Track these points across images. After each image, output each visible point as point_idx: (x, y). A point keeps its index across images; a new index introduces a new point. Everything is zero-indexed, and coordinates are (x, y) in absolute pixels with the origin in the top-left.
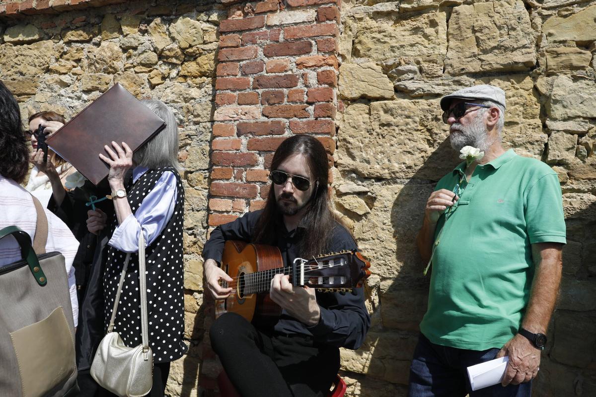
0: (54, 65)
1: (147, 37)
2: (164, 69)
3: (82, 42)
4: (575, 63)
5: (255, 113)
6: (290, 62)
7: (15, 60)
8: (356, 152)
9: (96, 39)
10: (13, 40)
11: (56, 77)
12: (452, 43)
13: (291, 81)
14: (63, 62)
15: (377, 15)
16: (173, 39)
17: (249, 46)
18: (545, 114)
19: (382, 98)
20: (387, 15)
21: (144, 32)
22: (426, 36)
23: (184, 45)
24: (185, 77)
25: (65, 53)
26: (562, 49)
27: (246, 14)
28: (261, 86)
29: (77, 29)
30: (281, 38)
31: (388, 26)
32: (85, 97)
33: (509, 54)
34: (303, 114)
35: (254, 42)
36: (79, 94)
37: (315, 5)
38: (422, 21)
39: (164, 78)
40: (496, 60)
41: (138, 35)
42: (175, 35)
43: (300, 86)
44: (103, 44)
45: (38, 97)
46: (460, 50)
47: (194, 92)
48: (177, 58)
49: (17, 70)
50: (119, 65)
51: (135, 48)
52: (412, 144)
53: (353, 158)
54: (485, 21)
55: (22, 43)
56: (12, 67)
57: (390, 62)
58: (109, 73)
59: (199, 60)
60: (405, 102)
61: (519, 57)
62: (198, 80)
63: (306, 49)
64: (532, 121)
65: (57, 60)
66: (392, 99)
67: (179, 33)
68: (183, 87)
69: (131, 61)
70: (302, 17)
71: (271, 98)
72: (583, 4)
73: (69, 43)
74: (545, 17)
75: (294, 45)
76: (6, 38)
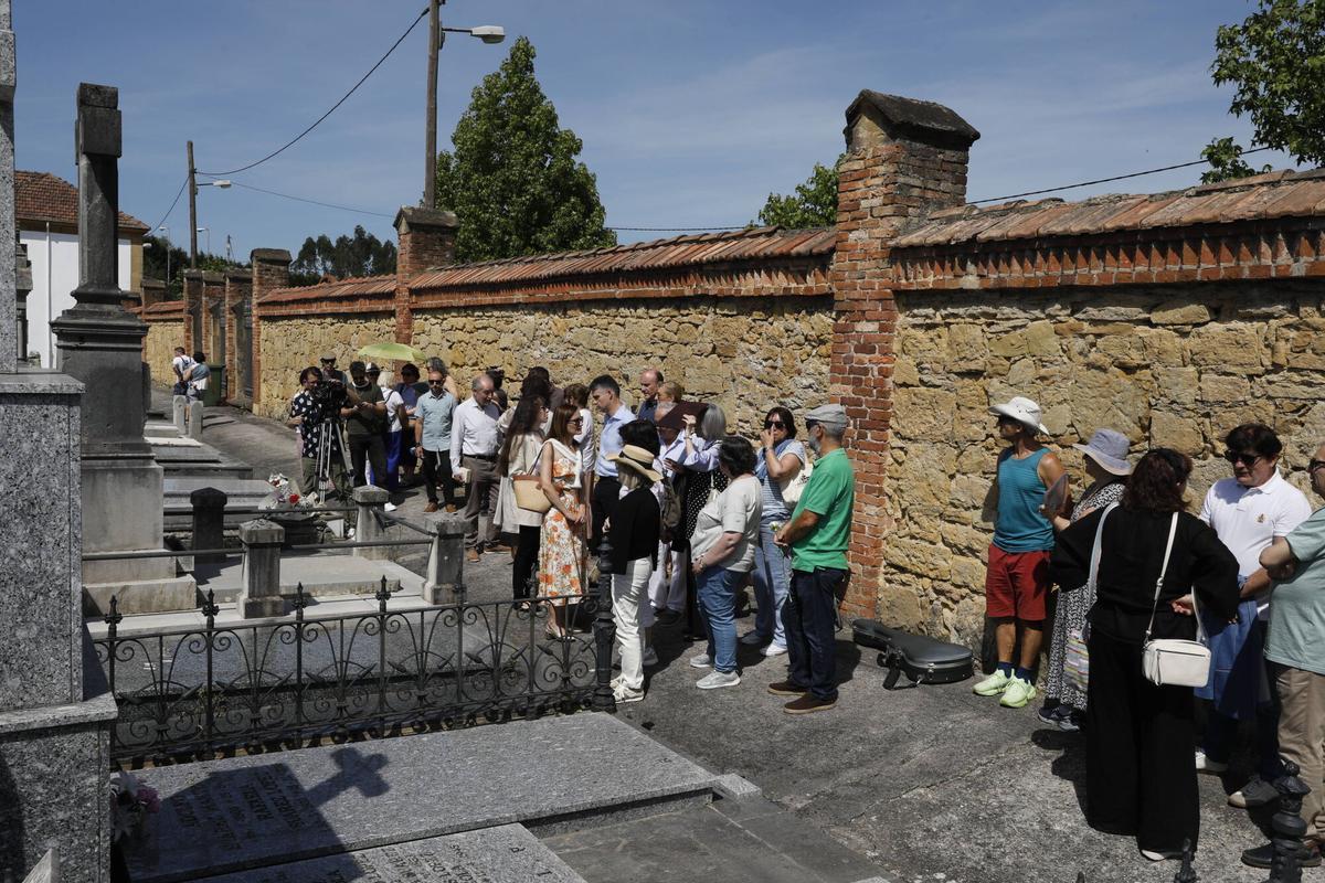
0: (746, 336)
2: (809, 349)
3: (762, 320)
4: (1001, 372)
5: (848, 390)
6: (866, 357)
7: (723, 329)
8: (900, 421)
9: (770, 320)
10: (722, 313)
11: (747, 345)
12: (950, 350)
13: (866, 371)
14: (751, 334)
15: (914, 326)
16: (813, 328)
17: (847, 343)
19: (912, 386)
20: (920, 326)
21: (797, 320)
22: (936, 344)
23: (818, 333)
24: (819, 356)
25: (752, 328)
26: (996, 361)
27: (846, 320)
28: (852, 372)
29: (759, 310)
30: (862, 341)
31: (920, 334)
32: (765, 364)
33: (969, 363)
34: (871, 395)
35: (849, 341)
37: (877, 320)
39: (808, 356)
40: (964, 366)
41: (793, 321)
42: (813, 325)
43: (870, 376)
44: (775, 324)
45: (737, 360)
46: (951, 356)
48: (815, 342)
50: (784, 341)
51: (792, 331)
52: (925, 418)
53: (899, 424)
54: (960, 339)
55: (728, 316)
56: (721, 334)
57: (919, 361)
59: (826, 346)
60: (924, 389)
61: (973, 366)
62: (826, 360)
63: (872, 351)
64: (982, 407)
65: (748, 332)
66: (918, 386)
67: (815, 324)
68: (818, 364)
69: (790, 340)
70: (871, 327)
71: (857, 382)
72: (1006, 332)
73: (754, 320)
74: (989, 339)
75: (866, 348)
76: (718, 311)
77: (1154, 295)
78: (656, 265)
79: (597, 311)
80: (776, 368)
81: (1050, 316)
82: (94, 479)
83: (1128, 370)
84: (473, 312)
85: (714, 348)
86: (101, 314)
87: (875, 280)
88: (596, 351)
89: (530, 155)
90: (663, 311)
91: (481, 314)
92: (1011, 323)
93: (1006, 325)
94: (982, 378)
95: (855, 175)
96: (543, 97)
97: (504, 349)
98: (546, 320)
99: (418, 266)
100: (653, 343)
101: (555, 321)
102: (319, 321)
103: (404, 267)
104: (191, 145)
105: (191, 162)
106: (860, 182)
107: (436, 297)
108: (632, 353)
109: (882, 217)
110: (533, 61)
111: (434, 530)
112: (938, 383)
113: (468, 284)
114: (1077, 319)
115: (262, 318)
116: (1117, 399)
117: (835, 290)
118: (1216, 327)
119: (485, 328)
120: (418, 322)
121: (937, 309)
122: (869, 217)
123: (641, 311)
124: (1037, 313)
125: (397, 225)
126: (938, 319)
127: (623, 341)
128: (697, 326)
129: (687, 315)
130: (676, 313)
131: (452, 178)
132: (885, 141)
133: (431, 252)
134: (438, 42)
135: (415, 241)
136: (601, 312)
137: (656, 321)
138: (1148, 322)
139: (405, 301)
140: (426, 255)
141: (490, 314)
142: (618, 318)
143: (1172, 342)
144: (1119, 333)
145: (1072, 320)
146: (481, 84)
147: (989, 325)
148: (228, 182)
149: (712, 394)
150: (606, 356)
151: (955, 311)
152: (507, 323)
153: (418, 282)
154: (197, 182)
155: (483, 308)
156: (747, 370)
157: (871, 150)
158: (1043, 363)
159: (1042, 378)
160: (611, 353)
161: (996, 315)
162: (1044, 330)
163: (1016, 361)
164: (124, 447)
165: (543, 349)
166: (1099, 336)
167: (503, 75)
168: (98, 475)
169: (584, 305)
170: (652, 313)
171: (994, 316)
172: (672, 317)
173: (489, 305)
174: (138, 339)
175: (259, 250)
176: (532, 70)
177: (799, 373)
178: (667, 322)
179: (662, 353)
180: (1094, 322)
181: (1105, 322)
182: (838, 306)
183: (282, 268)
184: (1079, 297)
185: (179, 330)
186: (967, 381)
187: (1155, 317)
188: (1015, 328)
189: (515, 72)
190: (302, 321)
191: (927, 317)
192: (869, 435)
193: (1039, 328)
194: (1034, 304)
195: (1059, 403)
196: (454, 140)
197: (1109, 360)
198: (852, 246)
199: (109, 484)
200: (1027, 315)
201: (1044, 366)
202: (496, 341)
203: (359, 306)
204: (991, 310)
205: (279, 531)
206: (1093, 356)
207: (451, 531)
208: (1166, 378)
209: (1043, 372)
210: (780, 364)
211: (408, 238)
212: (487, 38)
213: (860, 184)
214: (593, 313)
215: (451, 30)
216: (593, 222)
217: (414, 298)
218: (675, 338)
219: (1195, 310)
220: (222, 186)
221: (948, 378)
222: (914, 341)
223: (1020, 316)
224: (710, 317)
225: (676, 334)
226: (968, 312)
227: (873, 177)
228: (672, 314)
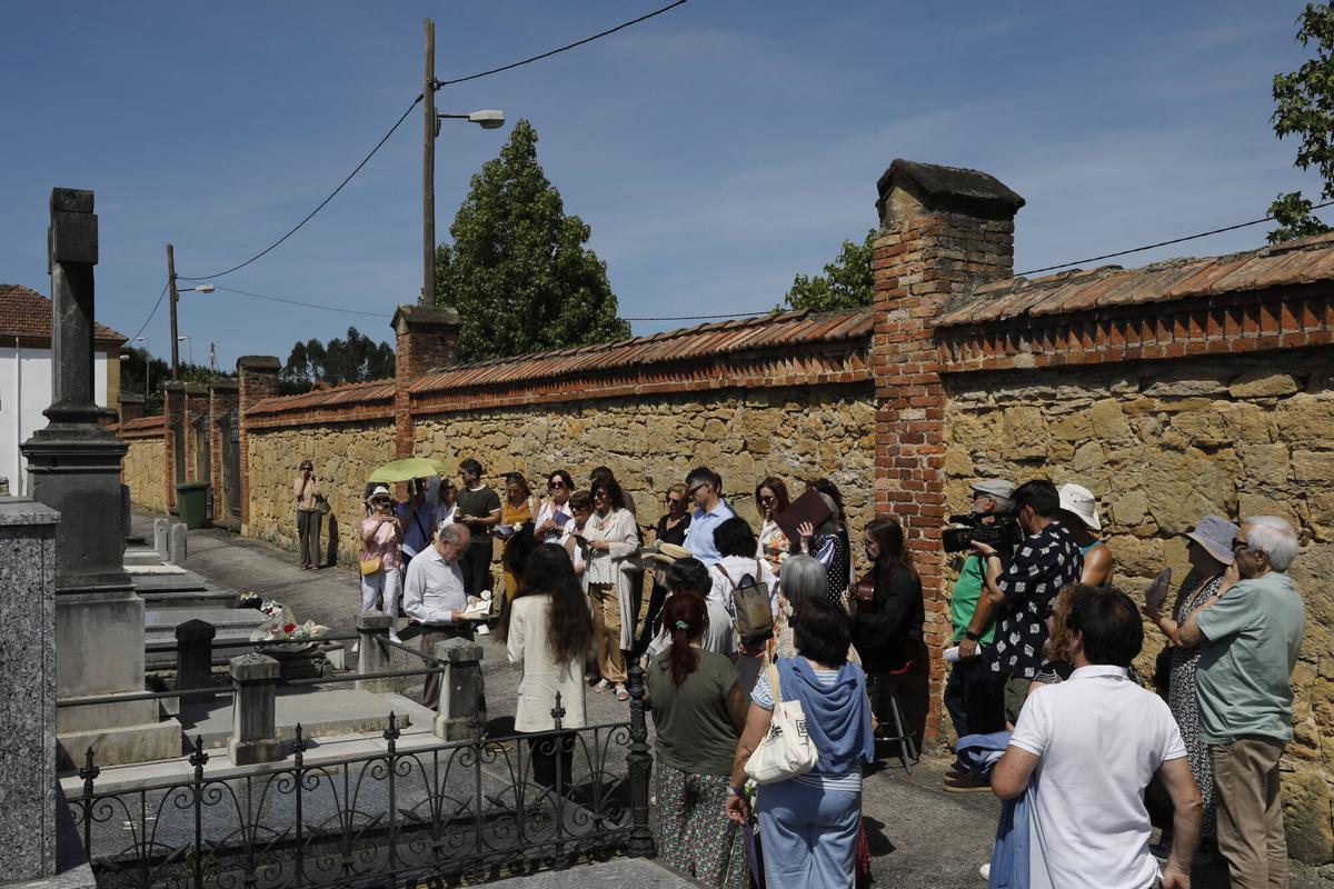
0: (779, 430)
2: (850, 441)
3: (796, 412)
4: (1065, 458)
5: (895, 485)
6: (913, 447)
7: (754, 423)
9: (806, 411)
10: (752, 405)
11: (782, 440)
12: (1005, 436)
13: (914, 463)
14: (785, 428)
15: (965, 411)
16: (853, 418)
17: (892, 433)
20: (972, 411)
21: (835, 410)
22: (991, 430)
23: (859, 423)
24: (862, 449)
25: (786, 420)
26: (1059, 446)
27: (889, 408)
28: (899, 465)
29: (793, 401)
30: (908, 430)
31: (972, 419)
32: (801, 459)
33: (1029, 449)
34: (922, 489)
35: (894, 431)
36: (797, 456)
37: (924, 407)
38: (988, 418)
39: (850, 448)
40: (1024, 453)
41: (831, 412)
42: (853, 415)
43: (919, 467)
44: (811, 415)
45: (770, 457)
48: (856, 433)
49: (756, 431)
50: (822, 434)
51: (830, 423)
54: (1017, 423)
55: (758, 408)
56: (752, 428)
57: (973, 449)
58: (815, 441)
59: (868, 436)
61: (1033, 452)
62: (869, 452)
63: (920, 440)
65: (781, 426)
67: (856, 413)
68: (861, 457)
69: (828, 432)
70: (918, 414)
71: (905, 475)
72: (1068, 413)
73: (788, 412)
74: (1049, 422)
75: (913, 437)
76: (748, 403)
77: (1232, 367)
78: (678, 356)
79: (615, 410)
80: (815, 463)
81: (1116, 394)
82: (68, 615)
83: (1209, 449)
84: (480, 415)
85: (745, 444)
86: (76, 434)
87: (919, 363)
88: (616, 452)
89: (534, 245)
90: (687, 406)
91: (488, 417)
92: (1074, 403)
93: (1067, 406)
94: (1044, 466)
95: (891, 251)
96: (548, 183)
97: (514, 455)
98: (559, 421)
99: (419, 368)
100: (678, 442)
101: (569, 422)
102: (312, 432)
103: (404, 370)
104: (171, 249)
105: (172, 266)
106: (897, 258)
107: (440, 400)
108: (655, 454)
109: (923, 295)
110: (535, 145)
111: (446, 658)
113: (474, 386)
114: (1148, 396)
115: (250, 430)
116: (1198, 482)
117: (875, 376)
118: (1304, 398)
119: (493, 432)
120: (420, 429)
121: (989, 392)
122: (909, 295)
123: (663, 407)
124: (1102, 391)
125: (394, 325)
126: (991, 403)
127: (646, 440)
128: (725, 421)
129: (714, 409)
130: (702, 408)
131: (452, 272)
132: (922, 213)
133: (432, 353)
134: (433, 130)
135: (414, 342)
136: (620, 410)
137: (680, 417)
138: (1226, 396)
139: (406, 407)
140: (426, 356)
141: (498, 417)
142: (639, 416)
143: (1255, 416)
144: (1195, 409)
145: (1141, 397)
146: (481, 172)
147: (1048, 406)
148: (211, 287)
149: (745, 495)
150: (627, 457)
151: (1010, 393)
152: (517, 426)
153: (420, 385)
154: (179, 286)
155: (490, 410)
156: (784, 467)
157: (907, 223)
158: (1111, 446)
159: (1112, 463)
160: (632, 455)
161: (1056, 395)
162: (1111, 409)
163: (1081, 445)
164: (101, 578)
165: (558, 453)
166: (1174, 413)
167: (503, 161)
168: (73, 611)
169: (601, 403)
170: (675, 409)
171: (1053, 396)
172: (697, 412)
173: (497, 407)
174: (117, 459)
175: (245, 358)
176: (534, 155)
177: (840, 467)
178: (692, 418)
179: (688, 452)
180: (1166, 398)
181: (1179, 398)
182: (879, 393)
183: (271, 376)
184: (1148, 372)
185: (160, 447)
186: (1027, 469)
187: (1234, 390)
188: (1077, 408)
189: (516, 158)
190: (294, 432)
191: (979, 400)
192: (922, 533)
193: (1106, 407)
194: (1096, 382)
195: (1133, 489)
196: (453, 232)
197: (1186, 440)
198: (892, 327)
199: (85, 620)
200: (1090, 394)
201: (1113, 449)
202: (505, 446)
203: (355, 414)
204: (1050, 390)
205: (274, 665)
206: (1167, 436)
207: (464, 658)
208: (1252, 457)
209: (1112, 455)
210: (818, 458)
211: (407, 338)
212: (486, 124)
213: (897, 260)
214: (611, 411)
215: (447, 116)
216: (605, 313)
217: (415, 403)
218: (702, 435)
219: (1280, 381)
220: (205, 291)
221: (1006, 466)
222: (966, 428)
223: (1082, 395)
224: (740, 411)
225: (702, 430)
226: (1025, 393)
227: (911, 252)
228: (697, 409)
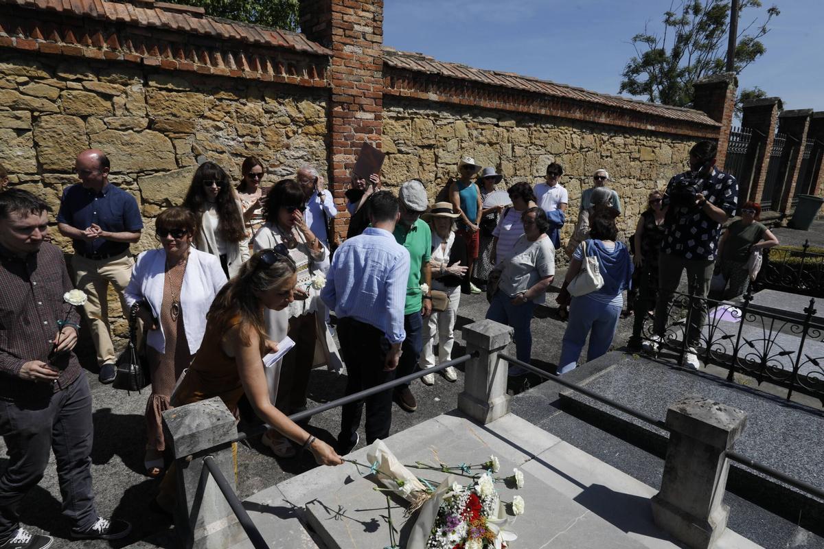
0: (208, 114)
1: (282, 108)
2: (295, 128)
3: (230, 100)
4: (444, 145)
5: (352, 159)
6: (365, 137)
7: (167, 103)
8: (386, 176)
9: (244, 101)
10: (159, 86)
11: (210, 121)
12: (414, 133)
14: (215, 112)
15: (390, 118)
16: (300, 112)
17: (347, 126)
18: (436, 161)
19: (393, 154)
20: (393, 118)
21: (280, 104)
22: (406, 129)
23: (308, 116)
24: (307, 134)
25: (216, 106)
26: (440, 140)
27: (344, 109)
28: (354, 146)
29: (226, 91)
30: (361, 125)
31: (393, 122)
32: (241, 140)
35: (349, 125)
36: (235, 137)
37: (374, 112)
38: (404, 123)
39: (294, 133)
40: (426, 142)
41: (276, 104)
42: (302, 110)
44: (249, 105)
46: (416, 137)
47: (314, 143)
48: (302, 122)
49: (170, 112)
50: (263, 120)
51: (276, 113)
52: (403, 172)
53: (385, 178)
54: (423, 127)
56: (163, 109)
57: (396, 139)
58: (255, 125)
59: (315, 126)
60: (401, 155)
62: (314, 136)
63: (371, 132)
64: (433, 164)
65: (210, 110)
66: (397, 154)
67: (304, 109)
68: (306, 140)
69: (272, 120)
71: (358, 153)
72: (445, 125)
73: (221, 100)
74: (437, 128)
75: (366, 129)
76: (151, 83)
77: (501, 115)
80: (257, 144)
81: (464, 119)
83: (491, 144)
92: (448, 121)
93: (445, 122)
94: (432, 149)
95: (348, 3)
106: (351, 10)
109: (373, 42)
112: (410, 151)
114: (475, 121)
116: (489, 157)
117: (333, 86)
118: (517, 129)
121: (405, 109)
122: (361, 39)
124: (459, 117)
126: (406, 115)
128: (108, 97)
130: (44, 74)
138: (497, 125)
144: (490, 129)
145: (472, 121)
147: (436, 121)
151: (418, 111)
156: (217, 144)
158: (462, 141)
159: (462, 148)
162: (462, 125)
163: (449, 140)
166: (483, 129)
171: (438, 116)
177: (288, 148)
180: (481, 123)
181: (485, 124)
182: (336, 98)
184: (476, 111)
186: (426, 150)
187: (500, 124)
188: (449, 123)
191: (399, 112)
194: (456, 112)
197: (487, 141)
198: (348, 56)
200: (454, 117)
201: (462, 143)
204: (437, 113)
206: (481, 138)
209: (463, 145)
210: (261, 140)
213: (352, 11)
218: (54, 107)
221: (415, 149)
222: (392, 127)
223: (451, 118)
224: (136, 88)
225: (54, 101)
226: (426, 112)
227: (363, 10)
228: (34, 74)
